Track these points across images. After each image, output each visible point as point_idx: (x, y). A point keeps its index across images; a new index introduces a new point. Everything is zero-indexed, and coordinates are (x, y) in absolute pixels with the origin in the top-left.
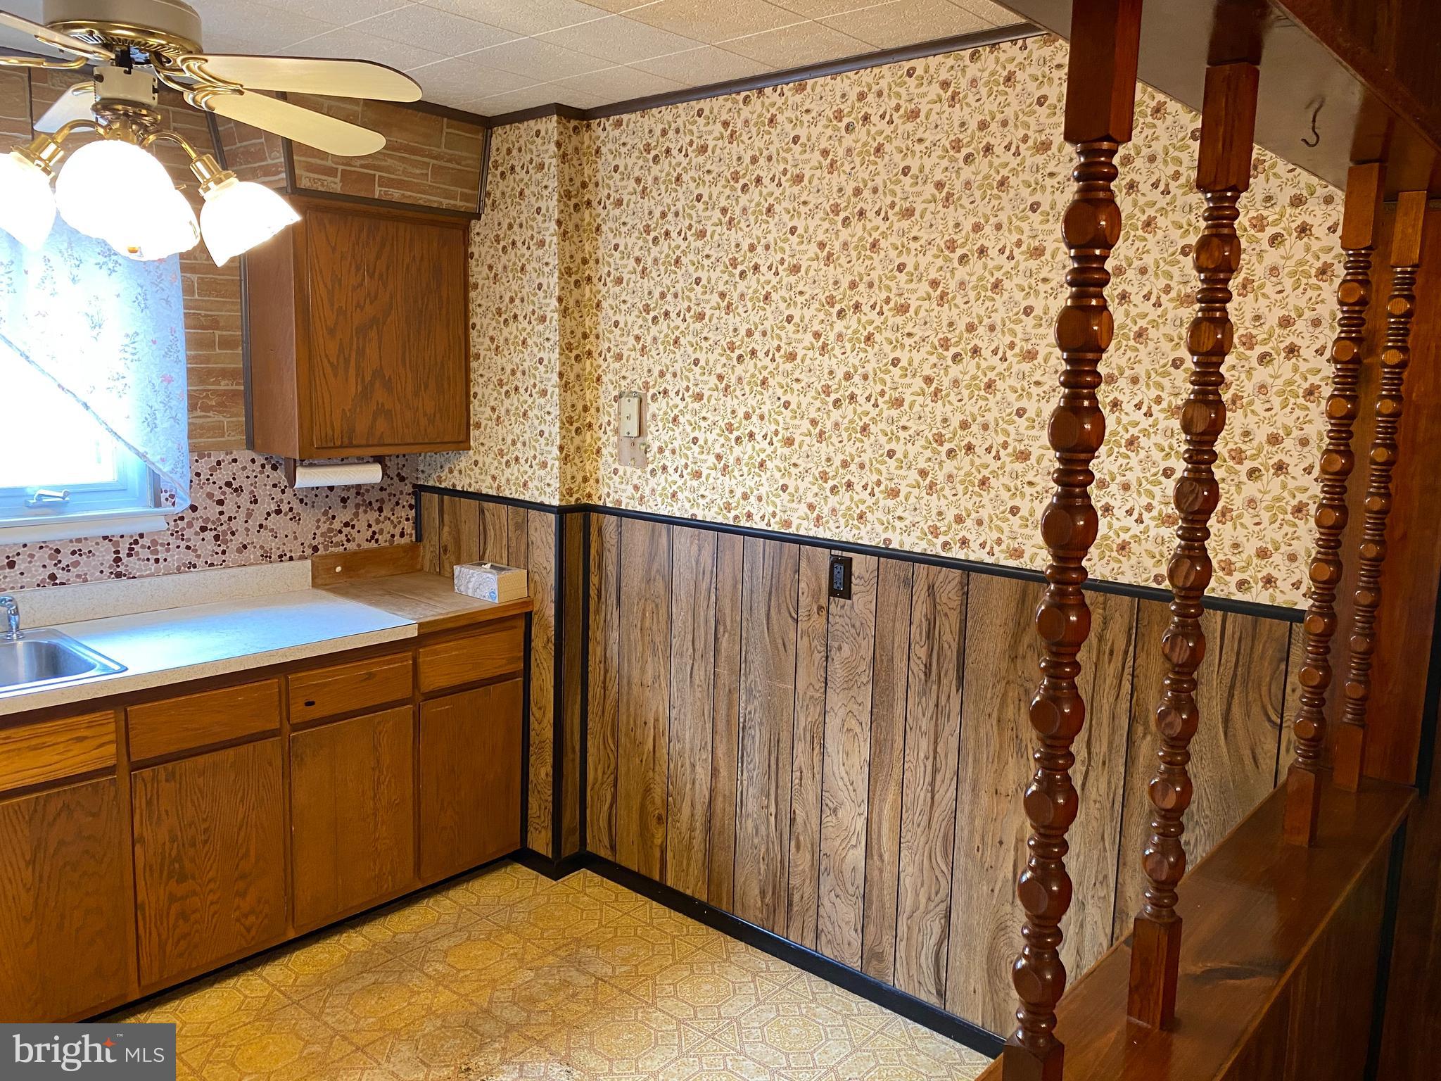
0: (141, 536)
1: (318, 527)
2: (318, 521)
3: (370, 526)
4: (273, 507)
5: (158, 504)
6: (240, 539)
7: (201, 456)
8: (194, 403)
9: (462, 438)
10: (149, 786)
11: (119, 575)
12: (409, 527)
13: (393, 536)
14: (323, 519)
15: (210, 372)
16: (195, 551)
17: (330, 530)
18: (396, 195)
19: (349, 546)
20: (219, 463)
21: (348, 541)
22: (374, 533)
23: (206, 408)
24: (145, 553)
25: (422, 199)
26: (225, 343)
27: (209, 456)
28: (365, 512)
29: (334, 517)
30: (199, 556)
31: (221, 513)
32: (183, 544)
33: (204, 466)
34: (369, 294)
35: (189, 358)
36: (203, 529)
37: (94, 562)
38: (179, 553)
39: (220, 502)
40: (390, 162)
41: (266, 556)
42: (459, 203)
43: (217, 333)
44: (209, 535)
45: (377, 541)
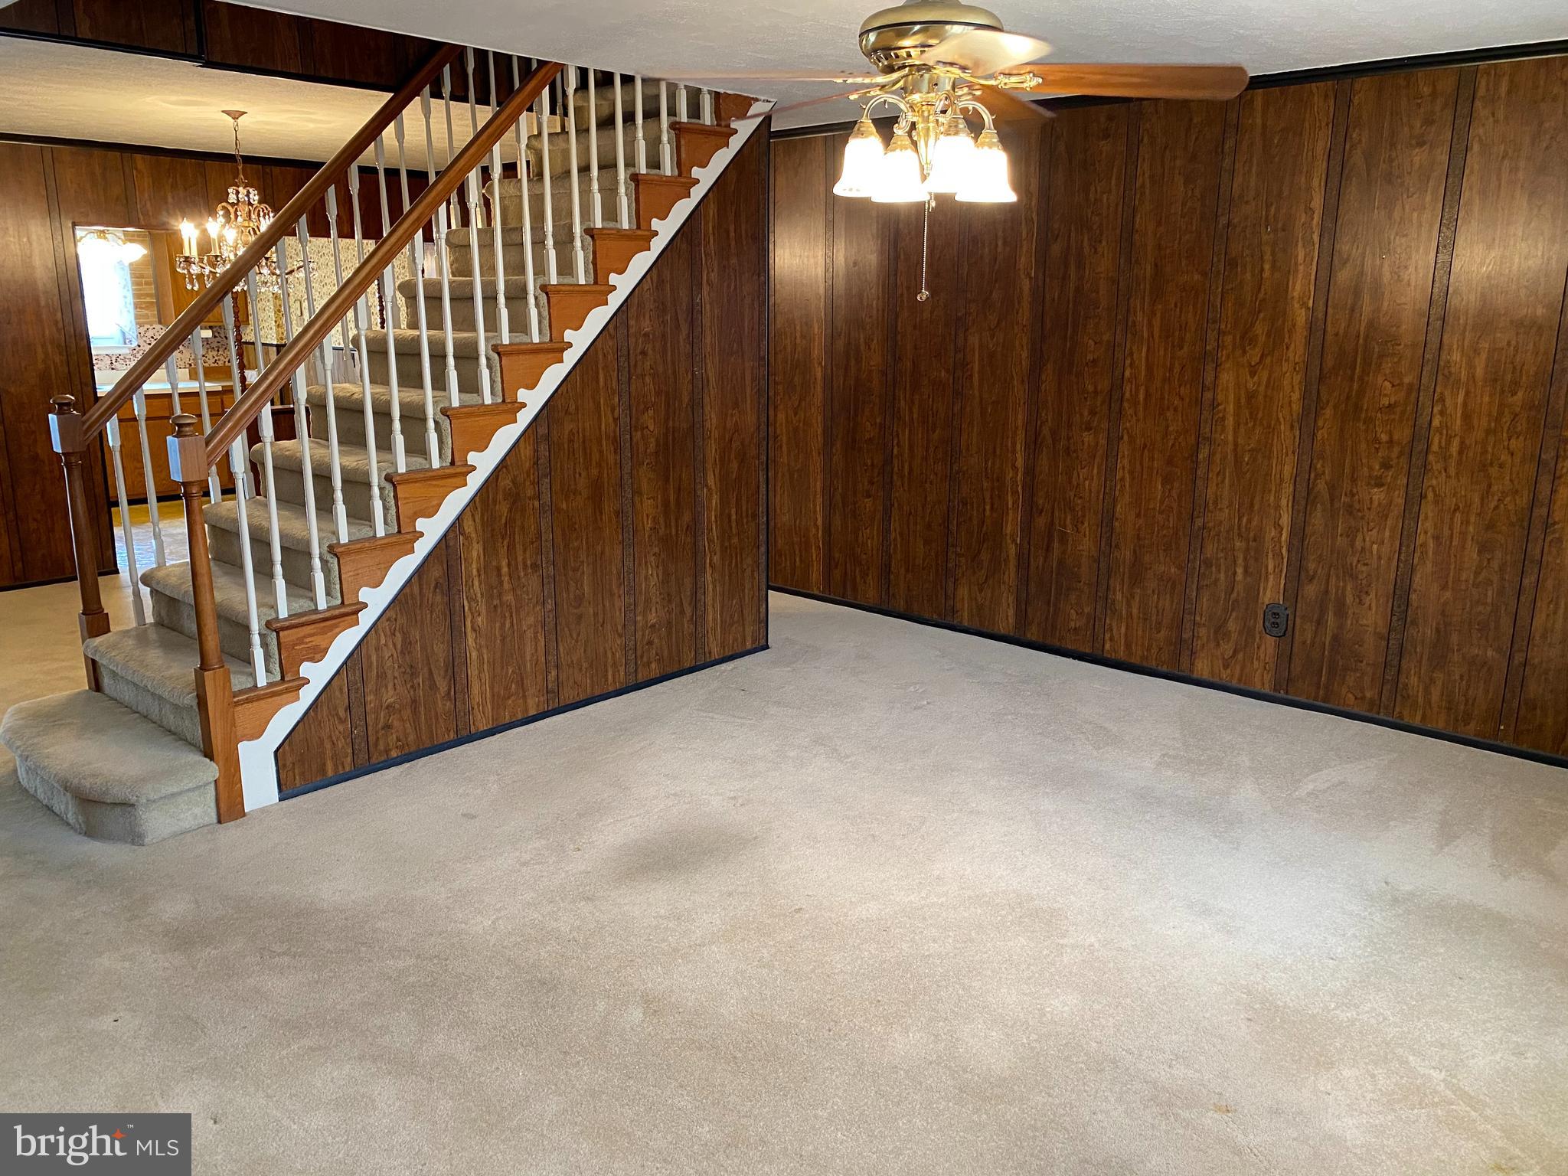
1: (191, 356)
3: (214, 357)
5: (125, 343)
7: (141, 326)
8: (137, 306)
11: (113, 368)
13: (225, 362)
15: (142, 295)
20: (148, 329)
22: (216, 360)
23: (141, 308)
24: (122, 362)
26: (147, 283)
28: (211, 351)
32: (136, 359)
35: (133, 290)
37: (103, 363)
43: (143, 280)
45: (218, 363)
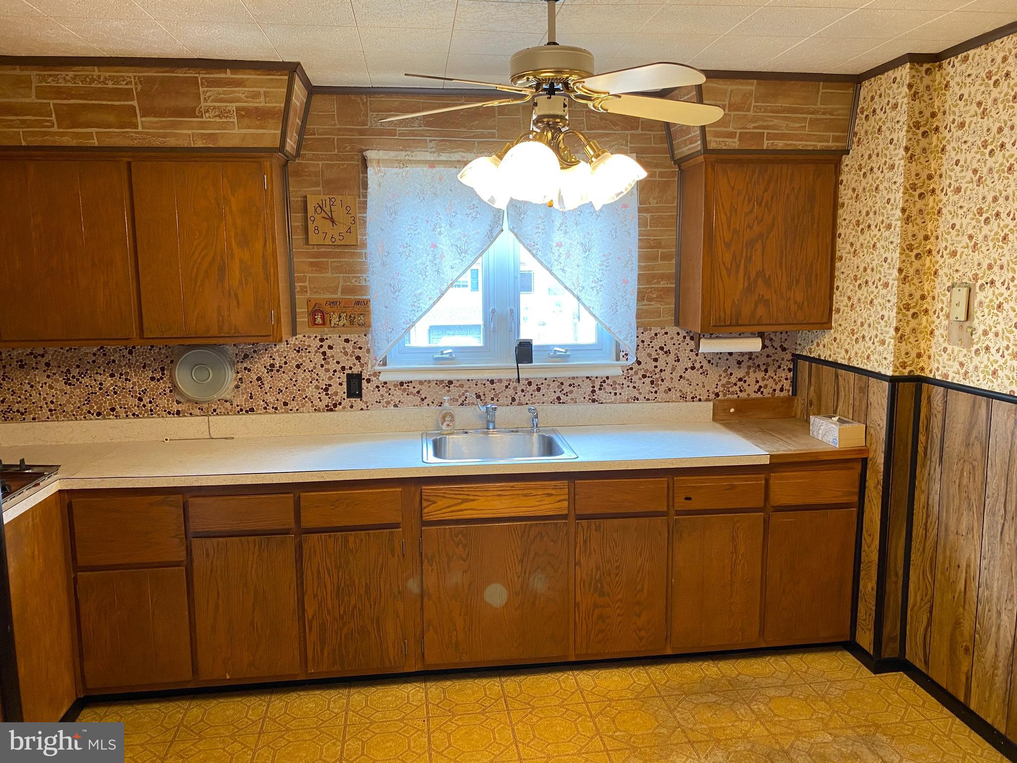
0: (608, 378)
1: (720, 380)
2: (720, 376)
3: (757, 382)
4: (690, 365)
5: (618, 359)
6: (667, 384)
7: (645, 330)
8: (642, 296)
9: (824, 320)
10: (585, 531)
11: (594, 401)
12: (787, 385)
13: (775, 390)
14: (723, 375)
15: (653, 276)
16: (638, 390)
17: (728, 383)
18: (780, 144)
19: (741, 395)
20: (656, 335)
21: (741, 391)
22: (760, 387)
23: (650, 299)
24: (609, 389)
25: (800, 145)
26: (665, 257)
27: (650, 330)
28: (755, 372)
29: (731, 374)
30: (640, 393)
31: (656, 367)
32: (631, 385)
33: (646, 337)
34: (757, 218)
35: (640, 268)
36: (644, 376)
37: (581, 391)
38: (628, 391)
39: (656, 360)
40: (776, 121)
41: (683, 397)
42: (831, 144)
43: (660, 250)
44: (647, 380)
45: (762, 393)
